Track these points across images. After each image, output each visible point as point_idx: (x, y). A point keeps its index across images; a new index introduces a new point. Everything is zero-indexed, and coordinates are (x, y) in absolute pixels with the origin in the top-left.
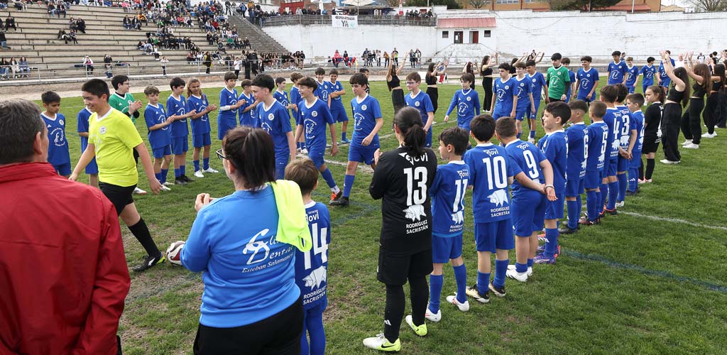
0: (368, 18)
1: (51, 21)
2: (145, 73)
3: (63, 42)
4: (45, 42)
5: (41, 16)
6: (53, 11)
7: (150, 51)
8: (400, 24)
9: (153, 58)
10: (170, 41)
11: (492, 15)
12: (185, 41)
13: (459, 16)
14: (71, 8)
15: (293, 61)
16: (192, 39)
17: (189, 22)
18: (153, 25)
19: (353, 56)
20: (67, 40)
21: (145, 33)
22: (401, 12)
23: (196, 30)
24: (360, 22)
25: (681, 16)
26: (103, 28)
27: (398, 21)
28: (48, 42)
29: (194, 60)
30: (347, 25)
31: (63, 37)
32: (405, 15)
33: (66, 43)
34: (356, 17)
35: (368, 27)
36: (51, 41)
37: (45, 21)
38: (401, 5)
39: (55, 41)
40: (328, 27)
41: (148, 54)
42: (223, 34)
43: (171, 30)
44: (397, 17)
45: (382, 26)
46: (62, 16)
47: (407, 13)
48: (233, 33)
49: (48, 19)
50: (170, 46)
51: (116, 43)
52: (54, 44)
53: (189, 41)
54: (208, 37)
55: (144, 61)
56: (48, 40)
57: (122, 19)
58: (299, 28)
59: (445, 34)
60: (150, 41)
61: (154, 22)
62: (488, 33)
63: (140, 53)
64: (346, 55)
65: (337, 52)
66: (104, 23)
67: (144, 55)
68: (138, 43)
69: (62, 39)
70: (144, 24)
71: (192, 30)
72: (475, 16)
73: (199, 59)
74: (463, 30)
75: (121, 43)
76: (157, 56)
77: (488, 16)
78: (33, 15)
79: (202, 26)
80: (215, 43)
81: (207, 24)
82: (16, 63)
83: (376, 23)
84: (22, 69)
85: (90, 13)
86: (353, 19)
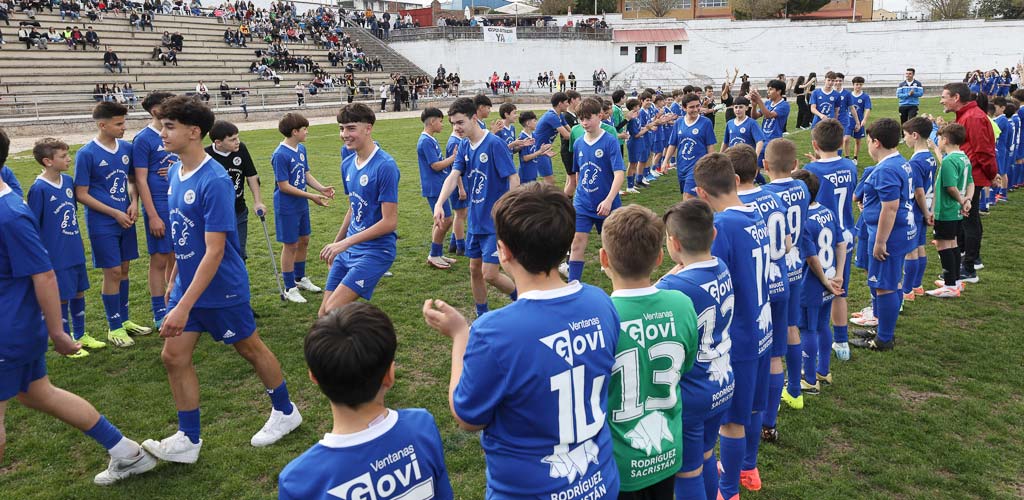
0: (528, 30)
1: (136, 36)
2: (267, 103)
3: (160, 63)
4: (139, 63)
5: (122, 29)
6: (138, 21)
7: (268, 75)
8: (570, 39)
9: (272, 84)
10: (288, 61)
11: (680, 26)
12: (305, 62)
13: (638, 27)
14: (156, 18)
15: (446, 87)
16: (312, 58)
17: (302, 37)
18: (258, 40)
19: (517, 81)
20: (165, 60)
21: (253, 52)
22: (570, 23)
23: (311, 47)
24: (519, 36)
25: (915, 25)
26: (200, 44)
27: (565, 33)
28: (143, 63)
29: (322, 86)
30: (503, 39)
31: (160, 56)
32: (574, 26)
33: (165, 64)
34: (514, 29)
35: (530, 41)
36: (146, 62)
37: (129, 36)
38: (569, 13)
39: (151, 63)
40: (478, 42)
41: (265, 78)
42: (347, 52)
43: (285, 46)
44: (565, 28)
45: (548, 40)
46: (147, 29)
47: (577, 24)
48: (359, 51)
49: (133, 33)
50: (288, 68)
51: (222, 64)
52: (149, 66)
53: (310, 62)
54: (330, 56)
55: (263, 87)
56: (143, 61)
57: (223, 33)
58: (442, 43)
59: (624, 50)
60: (264, 62)
61: (260, 37)
62: (678, 48)
63: (256, 77)
64: (507, 78)
65: (495, 74)
66: (199, 38)
67: (260, 80)
68: (250, 64)
69: (159, 60)
70: (248, 39)
71: (306, 47)
72: (658, 27)
73: (327, 84)
74: (646, 45)
75: (228, 64)
76: (277, 81)
77: (675, 27)
78: (112, 28)
79: (317, 42)
80: (339, 64)
81: (324, 39)
82: (119, 91)
83: (539, 37)
84: (128, 98)
85: (179, 25)
86: (511, 31)
